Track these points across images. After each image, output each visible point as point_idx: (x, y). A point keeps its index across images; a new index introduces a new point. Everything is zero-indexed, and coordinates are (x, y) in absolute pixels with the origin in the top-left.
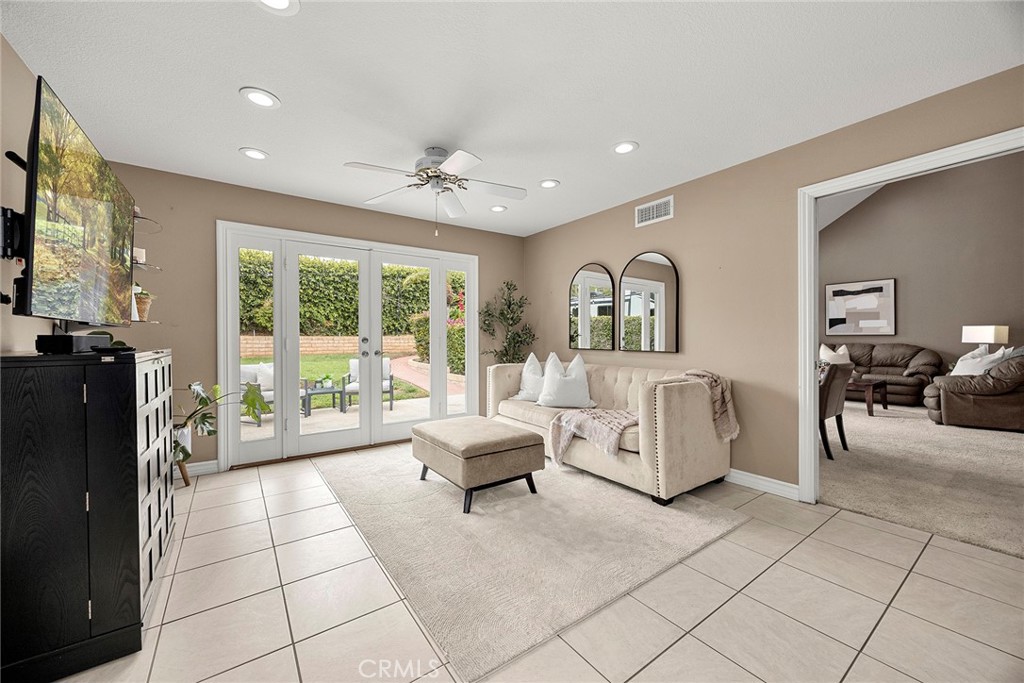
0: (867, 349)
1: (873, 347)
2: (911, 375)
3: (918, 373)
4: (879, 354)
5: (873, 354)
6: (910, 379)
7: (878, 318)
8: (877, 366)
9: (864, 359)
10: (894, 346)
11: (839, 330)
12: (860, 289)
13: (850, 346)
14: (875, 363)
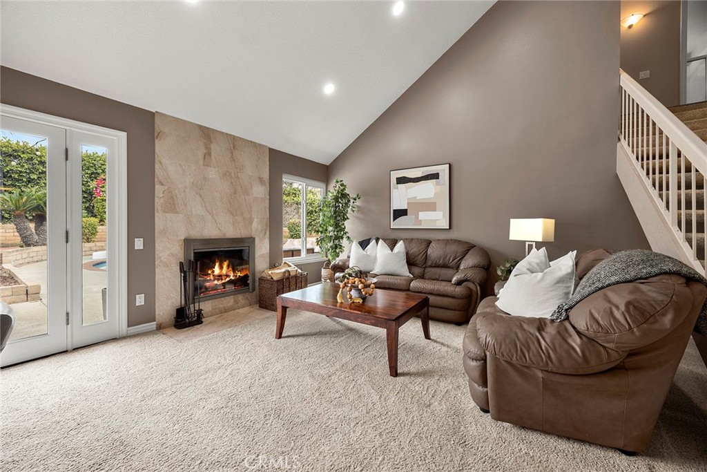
0: (424, 246)
1: (429, 242)
2: (459, 283)
3: (466, 280)
4: (434, 252)
5: (429, 252)
6: (458, 289)
7: (435, 210)
8: (431, 266)
9: (419, 259)
10: (448, 242)
11: (402, 223)
12: (420, 175)
13: (408, 241)
14: (429, 263)
